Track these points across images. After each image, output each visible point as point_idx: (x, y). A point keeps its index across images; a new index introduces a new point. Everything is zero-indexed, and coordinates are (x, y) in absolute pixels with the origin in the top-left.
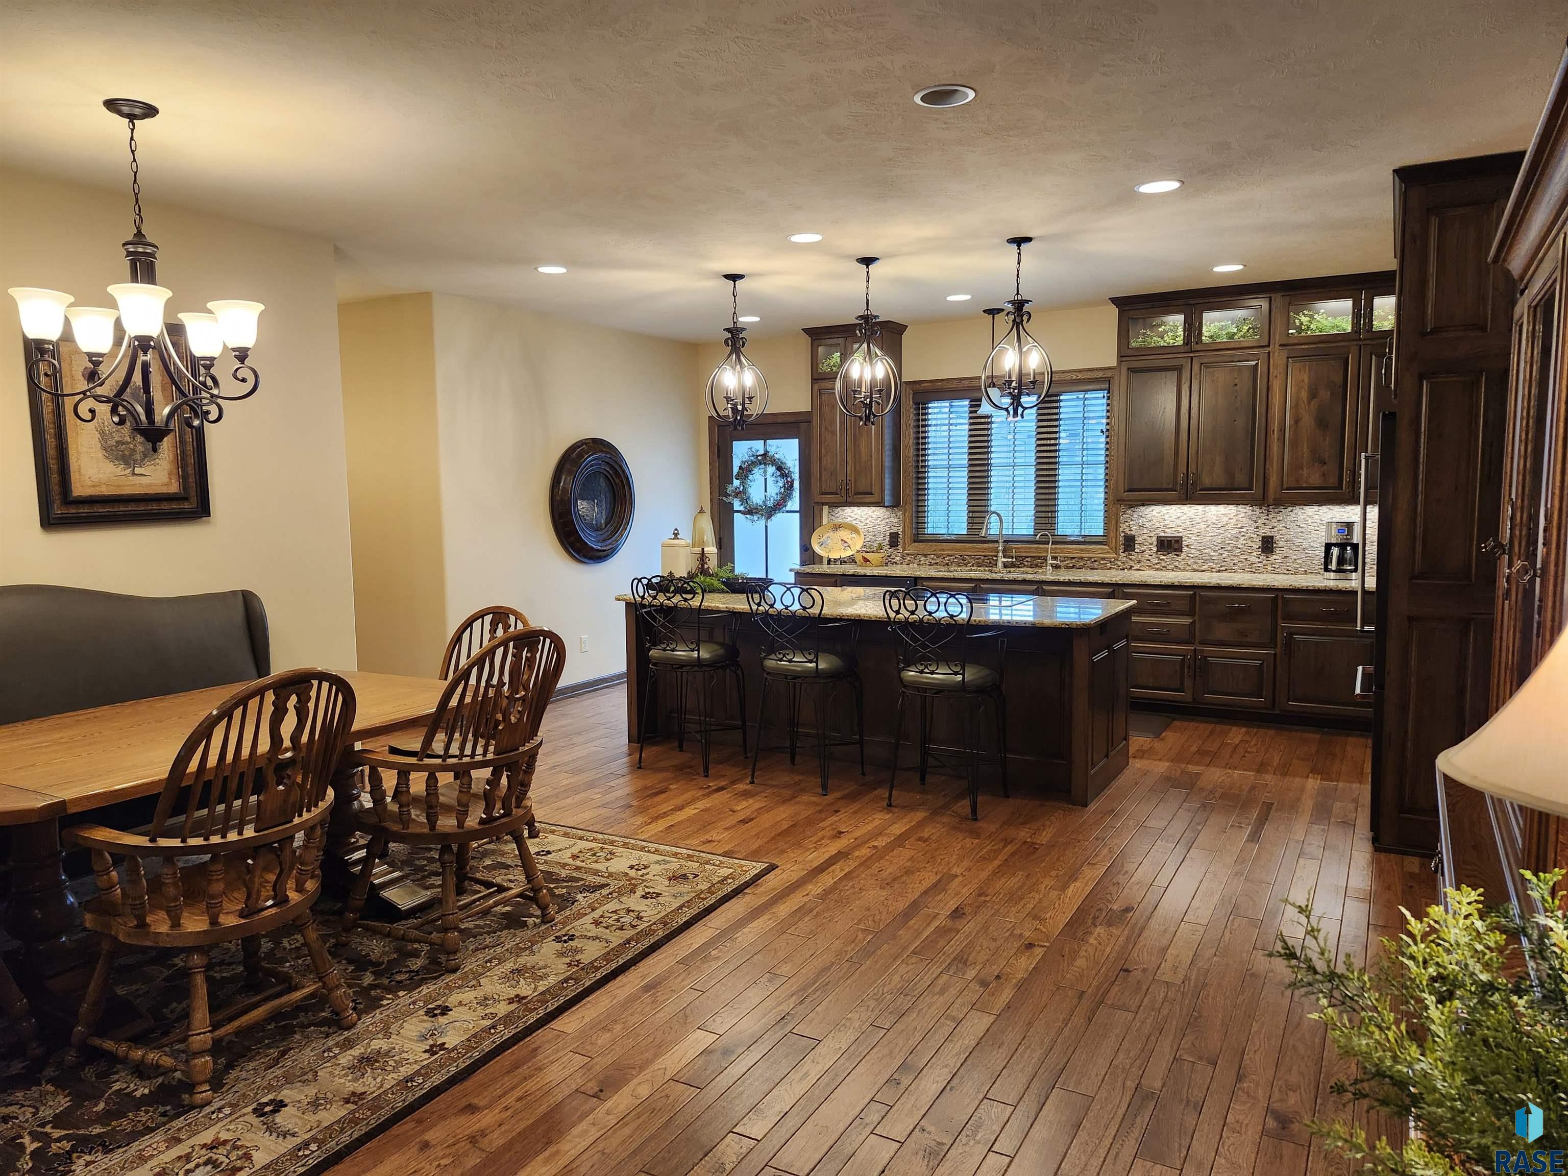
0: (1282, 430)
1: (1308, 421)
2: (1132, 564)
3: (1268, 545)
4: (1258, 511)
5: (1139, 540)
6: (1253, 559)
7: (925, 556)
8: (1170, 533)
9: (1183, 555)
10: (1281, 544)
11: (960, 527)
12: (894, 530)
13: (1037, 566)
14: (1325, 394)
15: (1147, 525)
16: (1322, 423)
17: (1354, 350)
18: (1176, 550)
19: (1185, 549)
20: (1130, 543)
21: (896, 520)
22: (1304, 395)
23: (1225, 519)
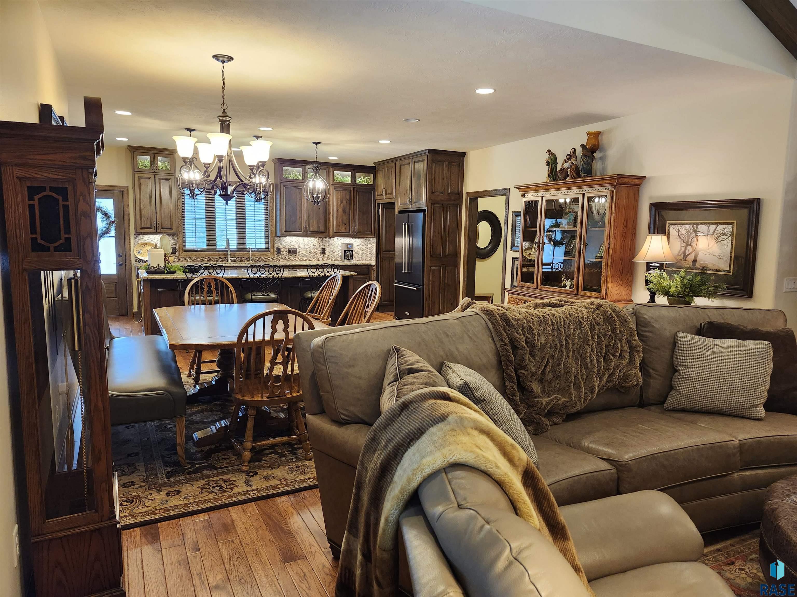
0: (333, 213)
1: (341, 210)
2: (280, 259)
3: (323, 252)
4: (320, 240)
5: (282, 250)
6: (319, 256)
7: (190, 258)
8: (293, 247)
9: (297, 255)
10: (327, 251)
11: (202, 244)
12: (174, 246)
13: (243, 261)
14: (345, 202)
15: (285, 244)
16: (344, 211)
17: (352, 188)
18: (295, 253)
19: (298, 253)
20: (279, 251)
21: (174, 241)
22: (339, 202)
23: (310, 243)
